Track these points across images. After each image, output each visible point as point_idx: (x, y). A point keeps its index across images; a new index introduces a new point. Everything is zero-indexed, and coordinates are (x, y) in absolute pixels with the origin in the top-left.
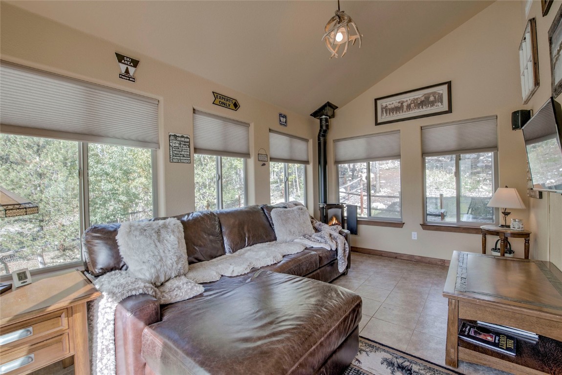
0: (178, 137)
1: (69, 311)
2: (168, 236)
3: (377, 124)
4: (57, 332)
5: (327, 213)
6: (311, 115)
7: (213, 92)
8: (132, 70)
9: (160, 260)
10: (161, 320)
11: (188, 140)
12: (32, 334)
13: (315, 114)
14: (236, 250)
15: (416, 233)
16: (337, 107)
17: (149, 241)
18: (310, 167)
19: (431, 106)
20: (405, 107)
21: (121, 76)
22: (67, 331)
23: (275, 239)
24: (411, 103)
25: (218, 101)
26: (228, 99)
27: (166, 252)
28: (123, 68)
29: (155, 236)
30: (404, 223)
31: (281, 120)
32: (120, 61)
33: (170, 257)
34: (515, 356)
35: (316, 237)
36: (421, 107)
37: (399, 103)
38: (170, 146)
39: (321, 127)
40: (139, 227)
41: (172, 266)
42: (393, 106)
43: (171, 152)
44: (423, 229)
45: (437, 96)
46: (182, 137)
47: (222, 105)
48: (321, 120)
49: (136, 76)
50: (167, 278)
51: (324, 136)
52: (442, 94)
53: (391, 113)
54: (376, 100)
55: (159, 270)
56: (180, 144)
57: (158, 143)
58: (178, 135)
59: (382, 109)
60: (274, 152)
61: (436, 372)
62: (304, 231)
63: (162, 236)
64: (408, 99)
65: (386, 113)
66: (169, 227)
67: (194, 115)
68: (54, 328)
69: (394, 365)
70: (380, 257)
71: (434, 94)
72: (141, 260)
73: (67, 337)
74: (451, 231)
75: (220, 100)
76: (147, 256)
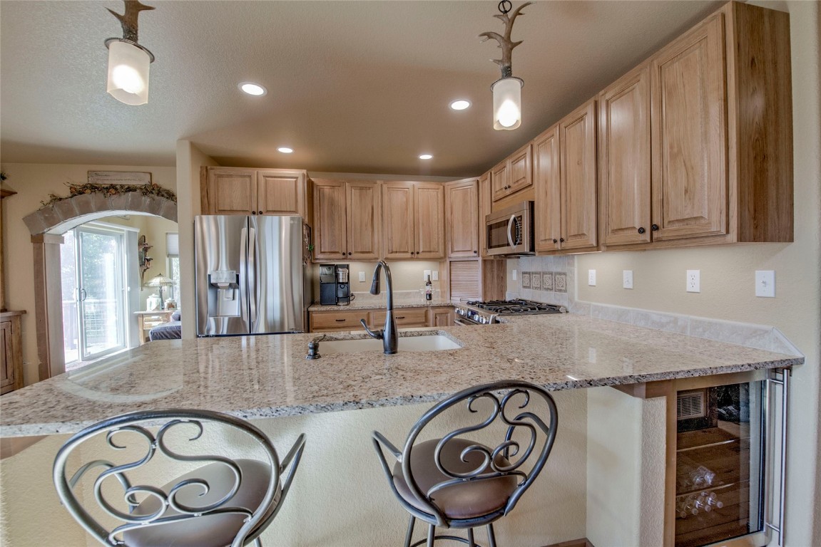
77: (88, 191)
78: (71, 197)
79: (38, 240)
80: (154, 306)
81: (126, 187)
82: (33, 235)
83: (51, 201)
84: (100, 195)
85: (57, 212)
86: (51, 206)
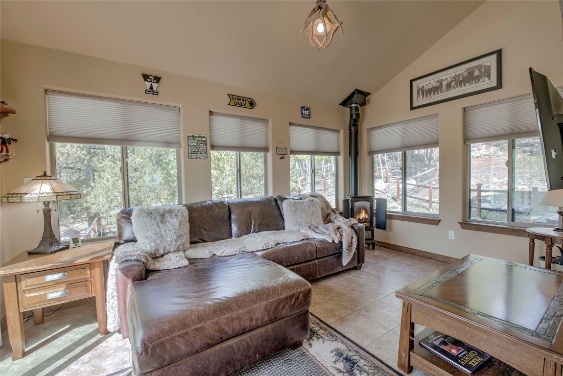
0: (196, 137)
1: (90, 265)
2: (171, 219)
3: (412, 108)
4: (83, 278)
5: (354, 206)
6: (340, 104)
7: (228, 95)
8: (155, 86)
9: (161, 237)
10: (146, 279)
11: (205, 139)
12: (67, 277)
13: (344, 103)
14: (241, 235)
15: (453, 232)
16: (369, 94)
17: (153, 222)
18: (341, 158)
19: (475, 82)
20: (444, 87)
21: (147, 92)
22: (90, 279)
23: (284, 228)
24: (452, 81)
25: (233, 101)
26: (244, 99)
27: (167, 231)
28: (148, 85)
29: (158, 219)
30: (440, 221)
31: (303, 113)
32: (145, 80)
33: (170, 236)
34: (471, 374)
35: (322, 229)
36: (463, 84)
37: (437, 82)
38: (188, 145)
39: (351, 116)
40: (147, 211)
41: (172, 243)
42: (430, 86)
43: (190, 150)
44: (462, 228)
45: (483, 69)
46: (200, 137)
47: (237, 105)
48: (351, 108)
49: (159, 90)
50: (166, 252)
51: (355, 125)
52: (490, 66)
53: (428, 95)
54: (411, 82)
55: (159, 244)
56: (197, 143)
57: (179, 143)
58: (195, 135)
59: (418, 91)
60: (295, 145)
61: (381, 372)
62: (311, 223)
63: (166, 219)
64: (448, 76)
65: (423, 95)
66: (174, 212)
67: (211, 116)
68: (81, 275)
69: (342, 355)
70: (412, 256)
71: (479, 67)
72: (145, 235)
73: (90, 283)
74: (496, 233)
75: (235, 101)
76: (150, 233)
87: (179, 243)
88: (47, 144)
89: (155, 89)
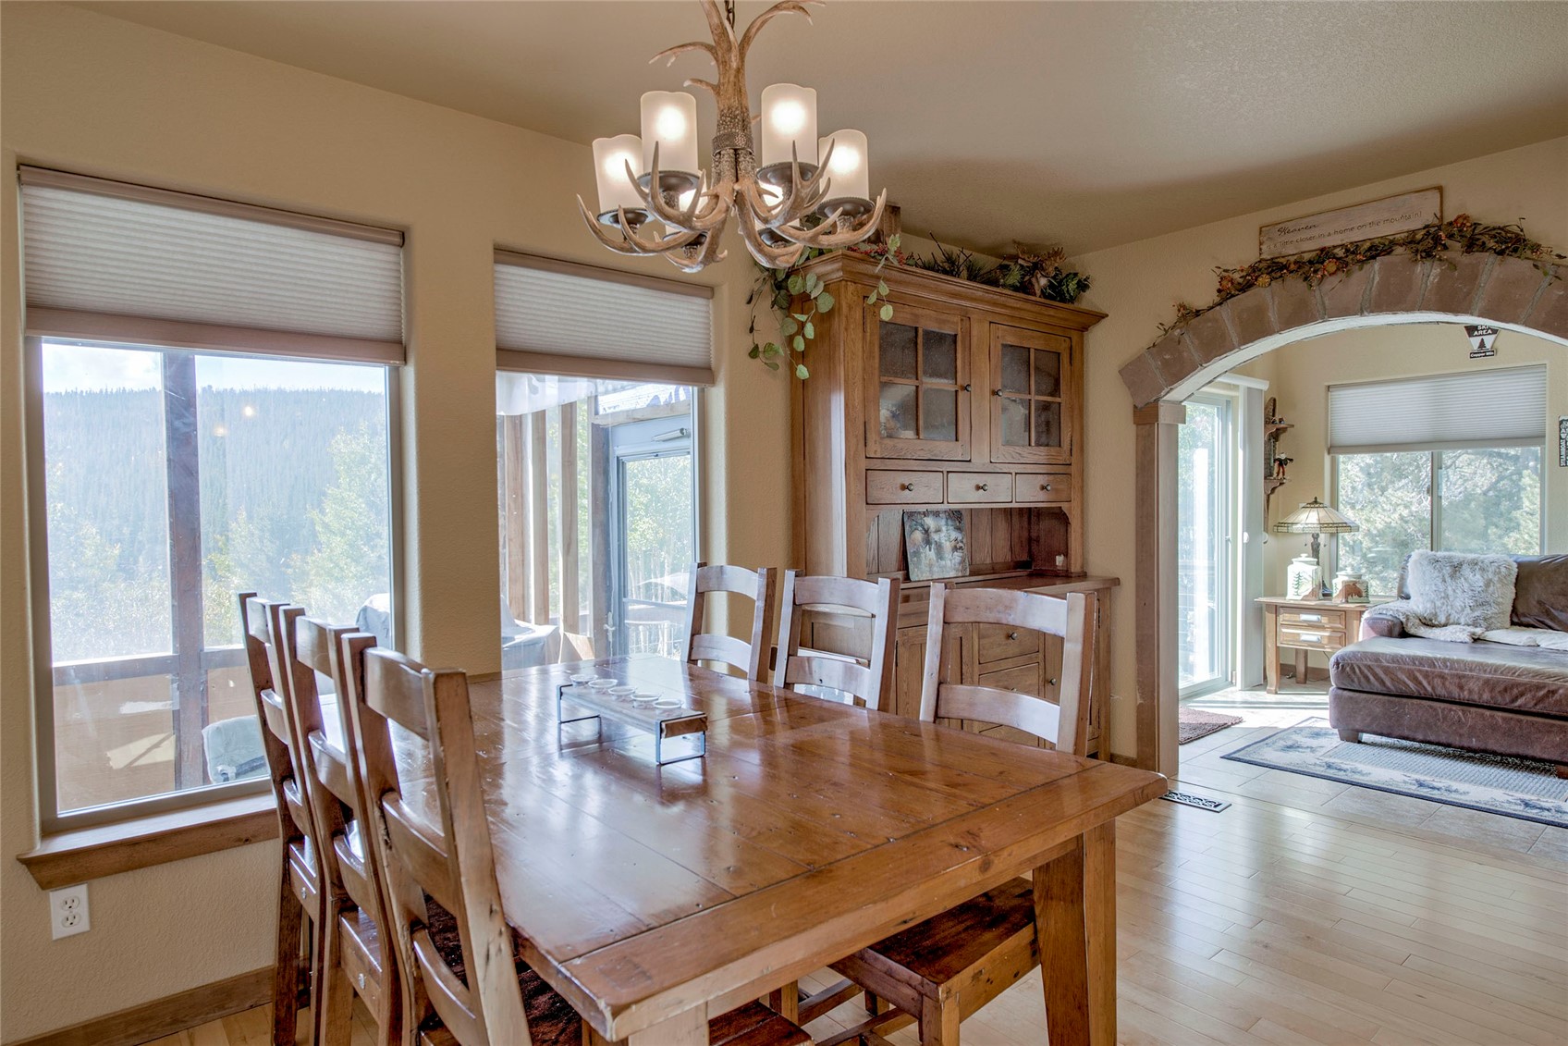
1: (1347, 614)
9: (1444, 598)
17: (1436, 574)
21: (1473, 355)
27: (1457, 591)
28: (1475, 342)
29: (1448, 570)
32: (1471, 335)
33: (1462, 599)
38: (1561, 438)
41: (1463, 610)
63: (1462, 573)
72: (1423, 593)
76: (1427, 588)
77: (1265, 279)
78: (1220, 304)
79: (1146, 416)
80: (1307, 588)
81: (1368, 245)
82: (1139, 406)
83: (1179, 320)
84: (1294, 284)
85: (1190, 345)
86: (1177, 332)
87: (1476, 614)
88: (1327, 459)
89: (1488, 345)
